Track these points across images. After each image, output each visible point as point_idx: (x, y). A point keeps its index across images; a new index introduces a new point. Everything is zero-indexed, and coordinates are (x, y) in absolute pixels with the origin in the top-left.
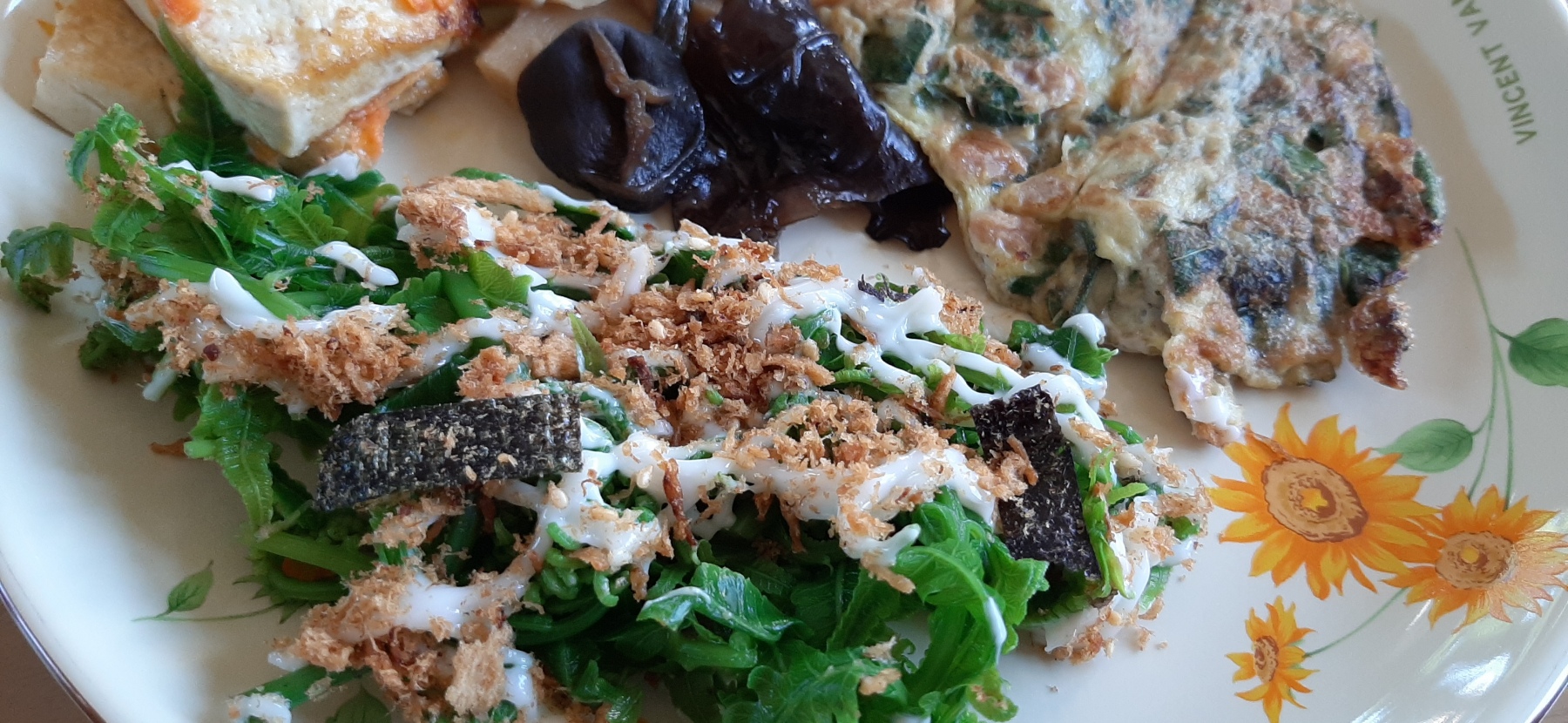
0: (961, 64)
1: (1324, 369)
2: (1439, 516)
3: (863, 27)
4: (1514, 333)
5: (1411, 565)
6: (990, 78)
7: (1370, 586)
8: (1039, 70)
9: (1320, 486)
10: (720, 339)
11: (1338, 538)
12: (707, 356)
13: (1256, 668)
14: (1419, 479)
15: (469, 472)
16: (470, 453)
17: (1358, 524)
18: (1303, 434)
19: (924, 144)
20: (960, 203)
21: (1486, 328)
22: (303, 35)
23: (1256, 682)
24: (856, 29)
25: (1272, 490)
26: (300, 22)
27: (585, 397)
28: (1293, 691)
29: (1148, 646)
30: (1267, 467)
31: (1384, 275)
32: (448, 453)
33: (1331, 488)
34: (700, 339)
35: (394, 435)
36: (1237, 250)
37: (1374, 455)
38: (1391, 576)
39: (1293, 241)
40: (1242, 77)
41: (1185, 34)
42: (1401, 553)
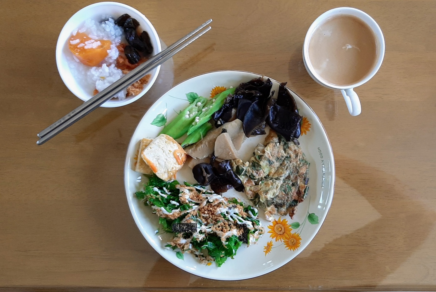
0: (248, 171)
1: (285, 214)
2: (292, 235)
3: (236, 166)
4: (310, 213)
5: (286, 240)
6: (252, 174)
7: (281, 241)
8: (258, 173)
9: (281, 228)
10: (212, 214)
11: (280, 234)
12: (211, 216)
13: (266, 248)
14: (292, 229)
15: (187, 231)
16: (187, 229)
17: (283, 233)
18: (281, 221)
19: (242, 182)
20: (246, 189)
21: (307, 211)
22: (168, 172)
23: (265, 250)
24: (235, 166)
25: (275, 227)
26: (168, 170)
27: (198, 220)
28: (269, 252)
29: (256, 244)
30: (276, 224)
31: (295, 205)
32: (184, 229)
33: (282, 228)
34: (210, 214)
35: (179, 226)
36: (276, 202)
37: (288, 225)
38: (284, 241)
39: (284, 201)
40: (285, 175)
41: (281, 165)
42: (286, 238)
